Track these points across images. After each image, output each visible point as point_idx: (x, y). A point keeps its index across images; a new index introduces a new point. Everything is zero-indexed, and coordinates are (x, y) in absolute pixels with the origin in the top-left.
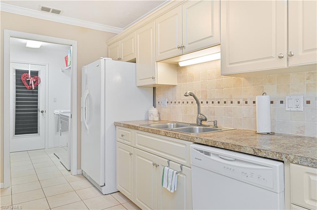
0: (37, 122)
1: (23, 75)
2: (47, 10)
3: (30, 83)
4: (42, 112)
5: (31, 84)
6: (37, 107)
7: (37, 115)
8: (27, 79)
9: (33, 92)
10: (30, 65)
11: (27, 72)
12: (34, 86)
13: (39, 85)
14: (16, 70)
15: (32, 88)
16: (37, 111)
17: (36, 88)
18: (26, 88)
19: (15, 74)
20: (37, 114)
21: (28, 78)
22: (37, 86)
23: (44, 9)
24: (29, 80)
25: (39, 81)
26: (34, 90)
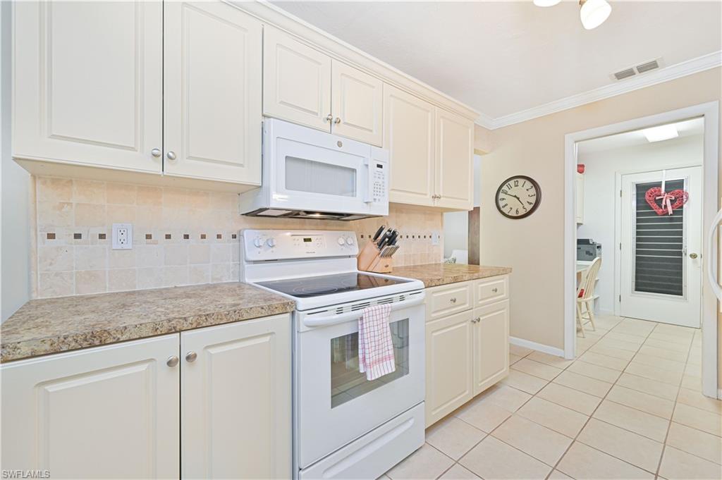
0: (681, 274)
1: (649, 191)
2: (629, 73)
3: (664, 203)
4: (694, 256)
5: (666, 206)
6: (681, 247)
7: (682, 262)
8: (657, 198)
9: (671, 220)
10: (664, 171)
11: (659, 185)
12: (673, 208)
13: (684, 206)
14: (637, 185)
15: (668, 213)
16: (680, 254)
17: (679, 211)
18: (656, 214)
19: (635, 193)
20: (681, 259)
21: (660, 196)
22: (682, 207)
23: (620, 76)
24: (662, 199)
25: (684, 197)
26: (671, 215)
